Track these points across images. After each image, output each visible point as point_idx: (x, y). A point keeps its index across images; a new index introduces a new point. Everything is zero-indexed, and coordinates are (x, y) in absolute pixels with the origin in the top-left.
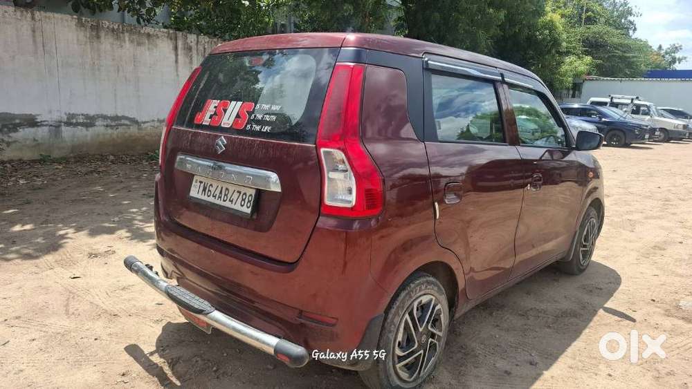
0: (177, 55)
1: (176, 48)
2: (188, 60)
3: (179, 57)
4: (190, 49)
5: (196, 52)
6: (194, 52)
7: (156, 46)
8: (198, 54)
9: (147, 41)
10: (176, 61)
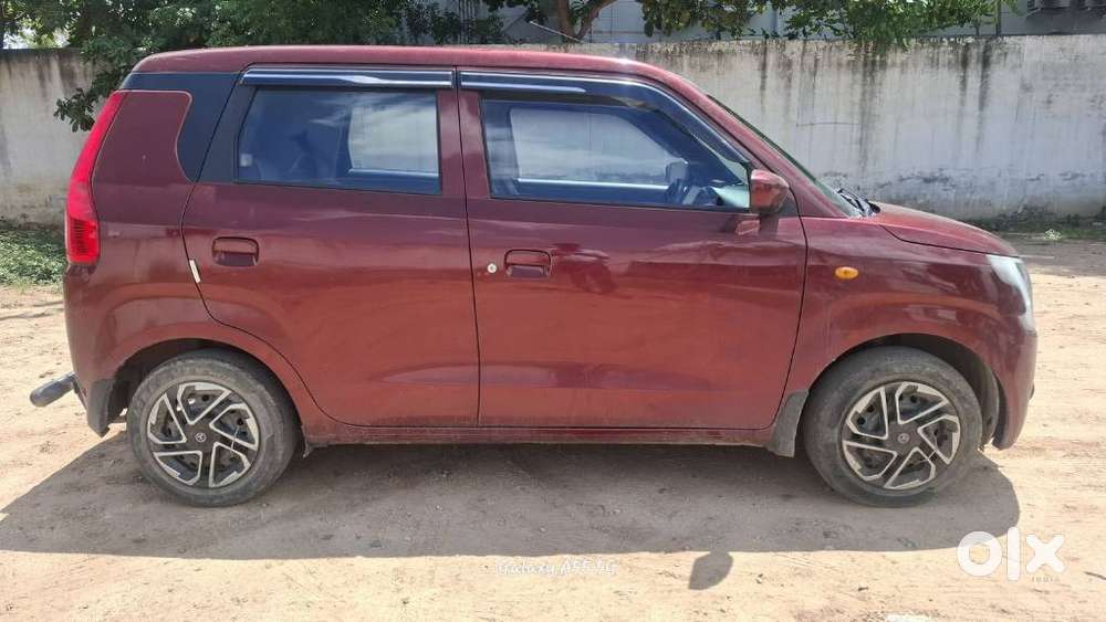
0: (764, 77)
1: (764, 66)
2: (783, 83)
3: (768, 80)
4: (789, 64)
5: (798, 67)
6: (796, 67)
7: (731, 68)
8: (803, 70)
9: (716, 64)
10: (763, 88)
